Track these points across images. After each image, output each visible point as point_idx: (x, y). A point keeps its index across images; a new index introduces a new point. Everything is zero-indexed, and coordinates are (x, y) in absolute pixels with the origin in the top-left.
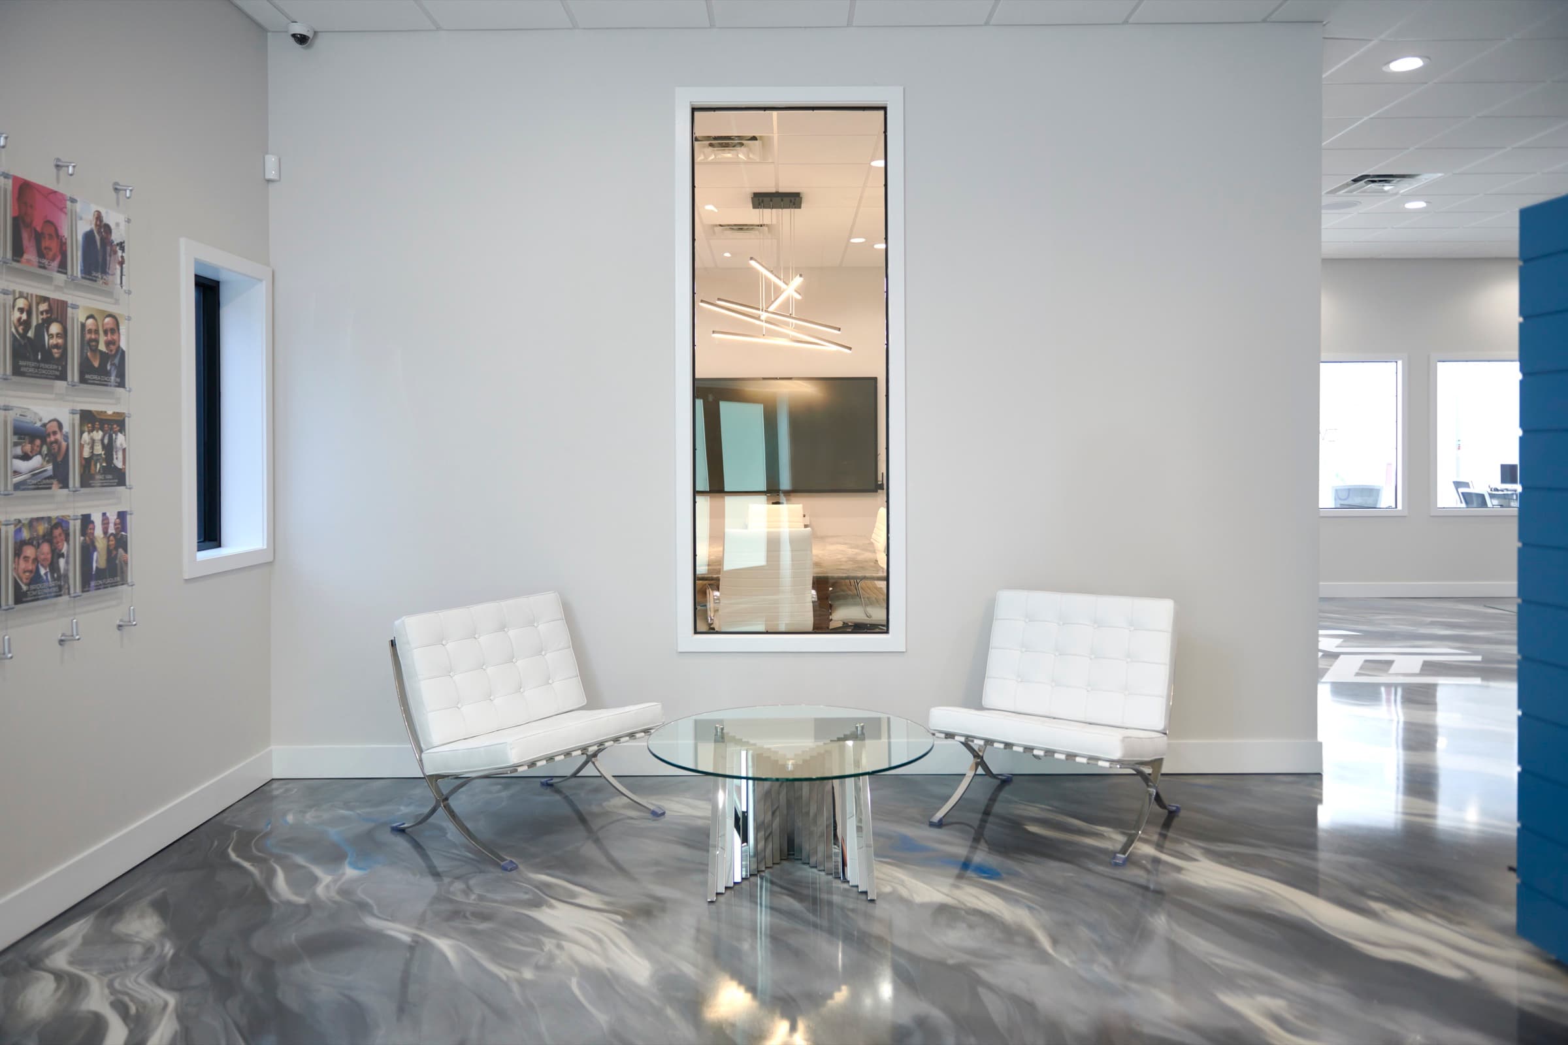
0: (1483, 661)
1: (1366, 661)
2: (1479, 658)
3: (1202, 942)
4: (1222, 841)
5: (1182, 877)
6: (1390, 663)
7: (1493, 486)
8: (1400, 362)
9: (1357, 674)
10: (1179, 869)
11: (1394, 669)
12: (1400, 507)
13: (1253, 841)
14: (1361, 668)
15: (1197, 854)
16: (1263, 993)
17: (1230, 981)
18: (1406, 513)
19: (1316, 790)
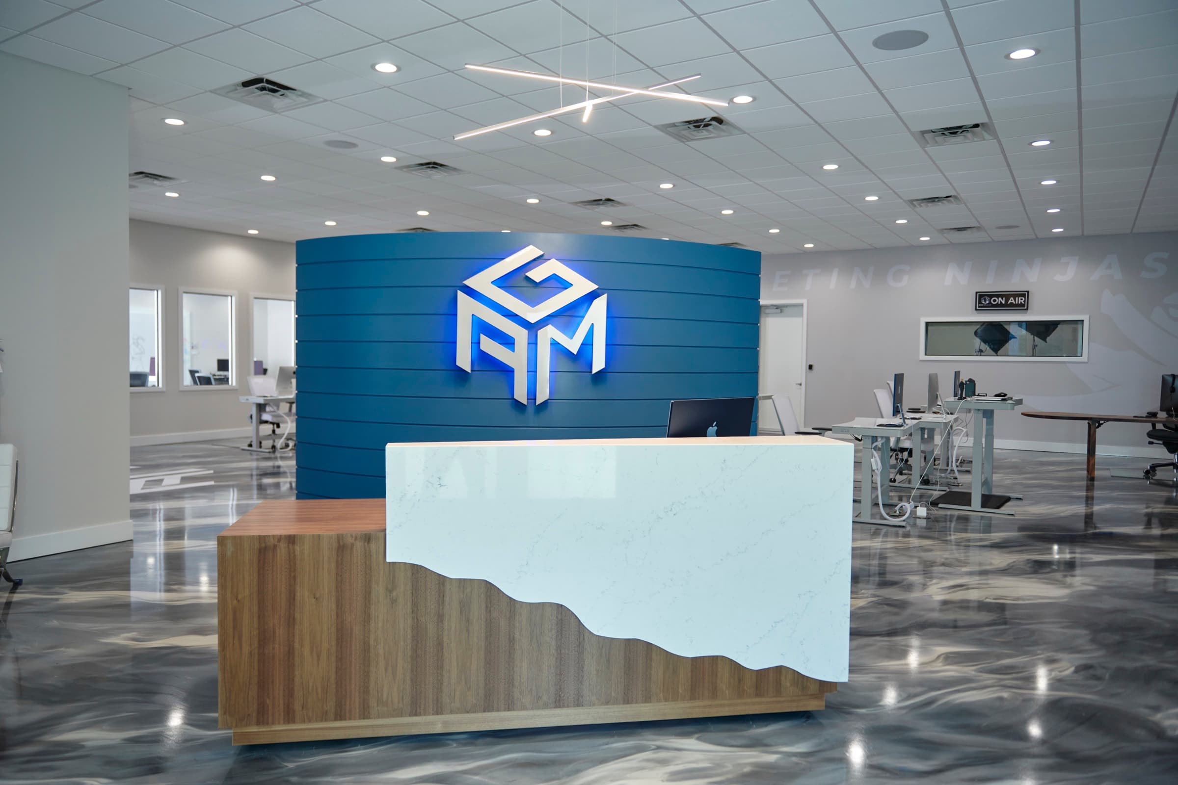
0: (215, 472)
1: (146, 481)
2: (212, 472)
3: (83, 624)
4: (79, 582)
5: (59, 602)
6: (162, 480)
7: (213, 373)
8: (160, 292)
9: (143, 489)
10: (57, 600)
11: (164, 483)
12: (160, 385)
13: (99, 577)
14: (145, 485)
15: (66, 591)
16: (123, 633)
17: (105, 633)
18: (164, 390)
19: (131, 548)
